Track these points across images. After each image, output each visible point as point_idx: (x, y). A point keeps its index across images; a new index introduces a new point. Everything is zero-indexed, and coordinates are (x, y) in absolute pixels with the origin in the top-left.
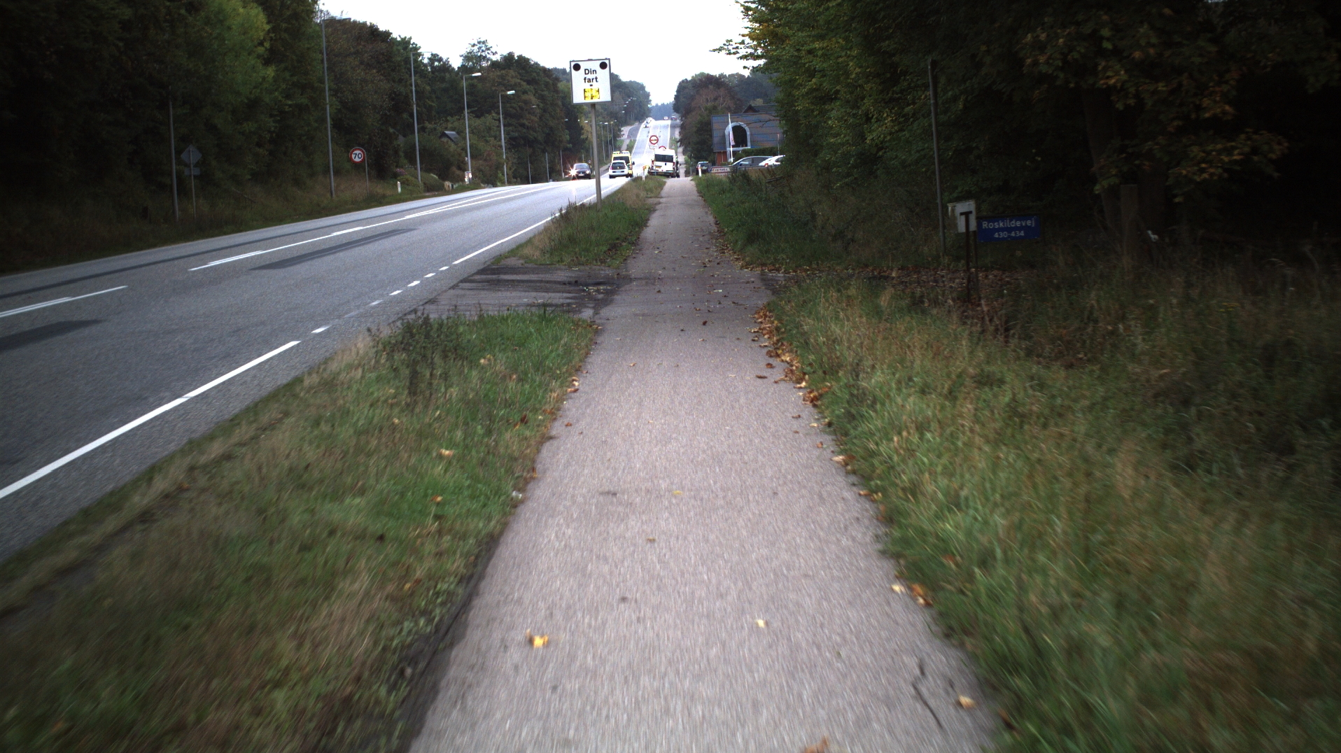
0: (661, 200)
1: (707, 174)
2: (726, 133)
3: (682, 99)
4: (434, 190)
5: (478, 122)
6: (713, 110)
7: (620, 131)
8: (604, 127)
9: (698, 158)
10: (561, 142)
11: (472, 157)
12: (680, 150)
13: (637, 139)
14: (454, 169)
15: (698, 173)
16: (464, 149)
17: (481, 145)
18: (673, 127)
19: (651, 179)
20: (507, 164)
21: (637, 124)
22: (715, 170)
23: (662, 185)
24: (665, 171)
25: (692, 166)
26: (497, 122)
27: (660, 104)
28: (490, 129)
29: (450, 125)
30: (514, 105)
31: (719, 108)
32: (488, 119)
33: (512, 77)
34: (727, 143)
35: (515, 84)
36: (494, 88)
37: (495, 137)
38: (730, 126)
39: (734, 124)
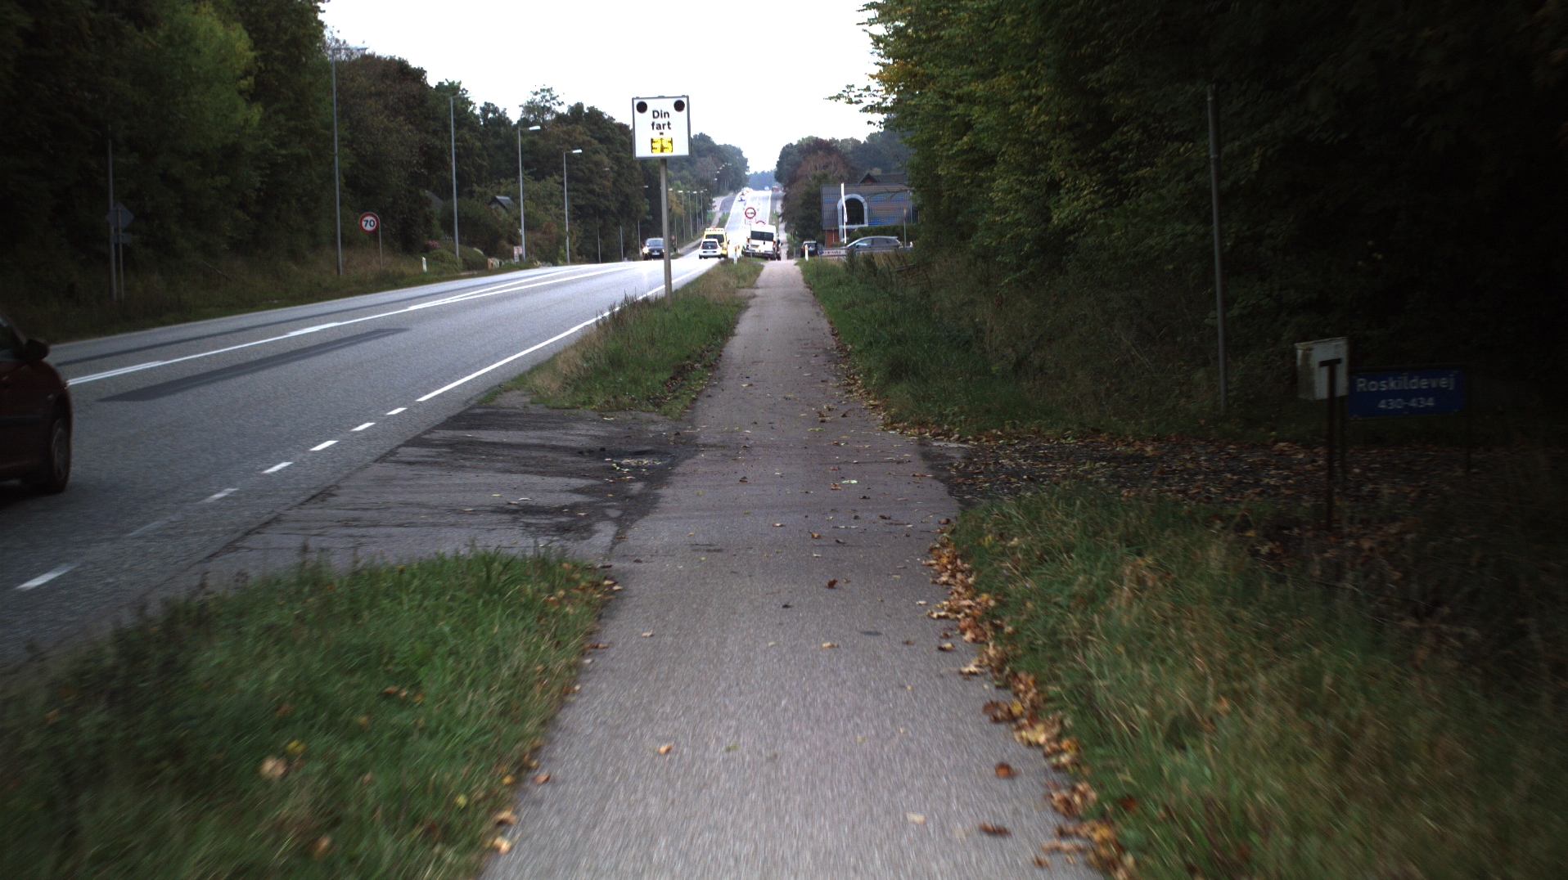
0: (758, 292)
1: (816, 258)
2: (839, 207)
3: (785, 167)
4: (477, 268)
5: (536, 186)
6: (823, 179)
7: (711, 202)
8: (693, 196)
9: (804, 237)
10: (638, 211)
11: (527, 228)
12: (782, 226)
13: (732, 212)
14: (504, 243)
15: (803, 255)
16: (518, 219)
17: (540, 214)
18: (774, 199)
19: (745, 262)
20: (570, 238)
21: (731, 194)
22: (828, 253)
23: (758, 271)
24: (762, 251)
25: (795, 245)
26: (560, 187)
27: (759, 172)
28: (551, 195)
29: (503, 189)
30: (582, 167)
31: (830, 177)
32: (550, 182)
33: (580, 133)
34: (840, 219)
35: (584, 142)
36: (558, 147)
37: (557, 205)
38: (843, 199)
39: (848, 196)
